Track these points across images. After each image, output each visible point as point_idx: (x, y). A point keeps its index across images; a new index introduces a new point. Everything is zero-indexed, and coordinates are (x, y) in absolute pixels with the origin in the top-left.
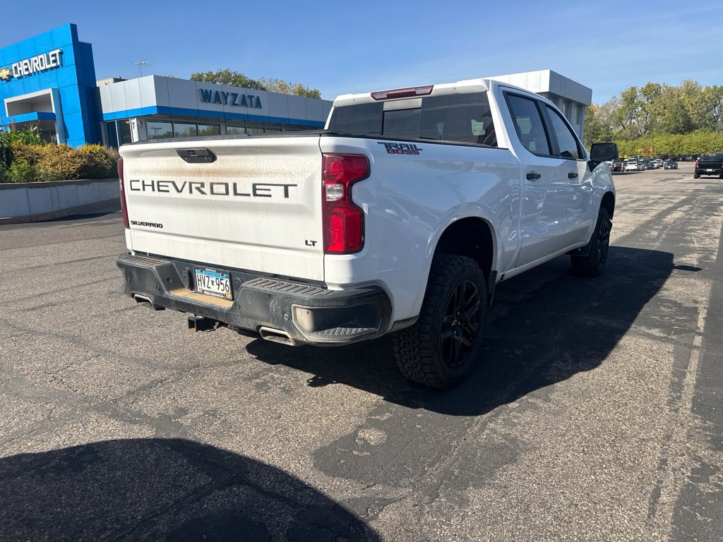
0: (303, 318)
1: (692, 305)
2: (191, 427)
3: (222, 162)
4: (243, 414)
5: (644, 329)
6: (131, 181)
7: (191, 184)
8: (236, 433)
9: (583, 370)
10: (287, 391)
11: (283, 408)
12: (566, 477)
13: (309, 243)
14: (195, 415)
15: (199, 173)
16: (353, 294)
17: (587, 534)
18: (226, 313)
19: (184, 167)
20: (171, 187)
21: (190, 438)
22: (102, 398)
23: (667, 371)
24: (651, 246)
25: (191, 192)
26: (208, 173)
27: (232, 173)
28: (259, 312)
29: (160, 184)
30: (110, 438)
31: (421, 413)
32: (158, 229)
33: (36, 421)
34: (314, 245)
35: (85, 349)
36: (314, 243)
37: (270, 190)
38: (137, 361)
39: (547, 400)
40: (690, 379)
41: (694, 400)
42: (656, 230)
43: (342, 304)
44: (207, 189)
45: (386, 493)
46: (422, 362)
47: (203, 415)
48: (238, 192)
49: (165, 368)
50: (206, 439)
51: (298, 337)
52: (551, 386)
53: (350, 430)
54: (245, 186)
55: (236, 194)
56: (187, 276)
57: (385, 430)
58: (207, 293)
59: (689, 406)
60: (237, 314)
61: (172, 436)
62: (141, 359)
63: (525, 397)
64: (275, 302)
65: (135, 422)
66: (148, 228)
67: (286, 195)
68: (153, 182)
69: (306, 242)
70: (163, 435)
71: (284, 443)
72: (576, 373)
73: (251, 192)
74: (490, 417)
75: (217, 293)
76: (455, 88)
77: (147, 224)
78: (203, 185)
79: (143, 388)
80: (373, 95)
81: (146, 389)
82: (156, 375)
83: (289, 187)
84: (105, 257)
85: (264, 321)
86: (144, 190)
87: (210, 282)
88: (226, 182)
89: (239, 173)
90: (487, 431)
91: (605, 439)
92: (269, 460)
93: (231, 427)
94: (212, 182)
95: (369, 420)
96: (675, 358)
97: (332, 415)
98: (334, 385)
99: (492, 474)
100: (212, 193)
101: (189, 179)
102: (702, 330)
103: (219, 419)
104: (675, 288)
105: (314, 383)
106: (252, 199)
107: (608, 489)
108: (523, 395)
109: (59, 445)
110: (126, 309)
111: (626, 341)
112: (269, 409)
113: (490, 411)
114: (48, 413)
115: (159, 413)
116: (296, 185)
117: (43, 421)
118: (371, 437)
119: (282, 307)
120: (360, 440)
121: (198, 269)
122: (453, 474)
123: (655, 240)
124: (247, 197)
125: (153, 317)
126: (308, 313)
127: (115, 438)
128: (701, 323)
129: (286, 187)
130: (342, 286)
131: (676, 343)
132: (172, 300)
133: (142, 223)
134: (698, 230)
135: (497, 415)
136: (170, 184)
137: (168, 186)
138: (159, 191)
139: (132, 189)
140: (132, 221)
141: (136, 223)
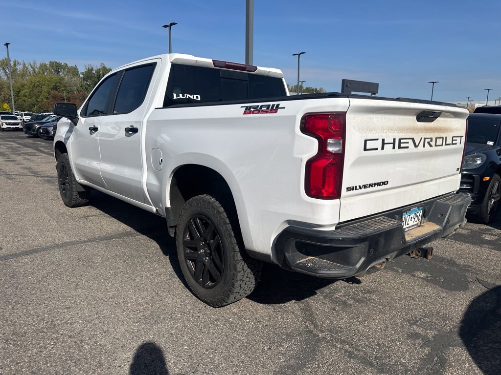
6: (366, 141)
7: (425, 139)
20: (411, 143)
25: (424, 146)
29: (402, 141)
32: (384, 187)
37: (457, 140)
44: (433, 143)
54: (449, 138)
55: (446, 144)
58: (408, 229)
66: (371, 189)
67: (461, 142)
68: (394, 140)
69: (457, 169)
73: (451, 142)
75: (413, 226)
76: (269, 72)
77: (370, 186)
78: (431, 139)
80: (214, 61)
86: (383, 148)
87: (410, 219)
88: (442, 136)
89: (445, 130)
100: (436, 145)
101: (424, 135)
106: (451, 147)
121: (405, 212)
124: (449, 146)
129: (461, 138)
133: (365, 187)
136: (410, 141)
137: (408, 143)
138: (400, 147)
139: (365, 149)
140: (347, 189)
141: (355, 188)
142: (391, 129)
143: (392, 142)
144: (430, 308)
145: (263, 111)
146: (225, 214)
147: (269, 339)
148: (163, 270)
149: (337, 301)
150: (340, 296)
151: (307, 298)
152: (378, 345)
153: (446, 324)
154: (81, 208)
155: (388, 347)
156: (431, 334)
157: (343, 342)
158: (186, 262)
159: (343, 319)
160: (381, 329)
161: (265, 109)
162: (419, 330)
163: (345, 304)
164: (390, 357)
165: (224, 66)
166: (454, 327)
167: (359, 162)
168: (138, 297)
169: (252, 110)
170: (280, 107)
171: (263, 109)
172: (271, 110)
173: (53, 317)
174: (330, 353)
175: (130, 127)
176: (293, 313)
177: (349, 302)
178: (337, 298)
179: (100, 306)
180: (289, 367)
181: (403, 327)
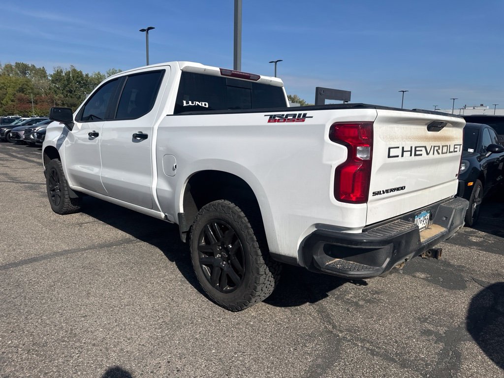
6: (389, 149)
7: (434, 147)
15: (436, 139)
20: (424, 151)
25: (433, 154)
29: (417, 149)
32: (401, 192)
37: (457, 148)
44: (440, 151)
54: (452, 146)
55: (450, 151)
68: (411, 147)
73: (453, 150)
75: (422, 228)
78: (439, 147)
86: (402, 156)
87: (420, 222)
88: (447, 144)
100: (442, 153)
101: (433, 144)
106: (453, 154)
121: (417, 215)
129: (460, 146)
133: (387, 191)
136: (423, 149)
137: (422, 151)
138: (415, 155)
139: (389, 157)
140: (373, 193)
141: (379, 193)
142: (409, 138)
143: (410, 149)
144: (436, 306)
145: (289, 119)
146: (246, 218)
147: (293, 340)
148: (173, 276)
149: (348, 302)
150: (351, 297)
151: (320, 300)
152: (396, 342)
153: (454, 321)
154: (73, 215)
155: (406, 344)
156: (442, 330)
157: (363, 341)
158: (202, 267)
159: (359, 320)
160: (395, 327)
161: (291, 117)
162: (431, 327)
163: (356, 304)
164: (409, 353)
165: (230, 74)
166: (462, 323)
167: (384, 168)
168: (154, 304)
169: (277, 118)
170: (307, 116)
171: (289, 118)
172: (297, 119)
173: (71, 326)
174: (353, 352)
175: (138, 133)
176: (310, 315)
177: (361, 303)
178: (348, 299)
179: (118, 314)
180: (318, 366)
181: (415, 325)
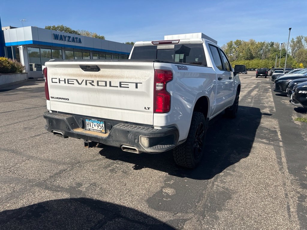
0: (144, 142)
1: (274, 129)
2: (86, 191)
3: (102, 71)
4: (109, 184)
5: (260, 140)
6: (52, 79)
7: (86, 81)
8: (108, 193)
9: (243, 158)
10: (125, 172)
11: (126, 181)
12: (253, 203)
13: (146, 108)
14: (86, 186)
15: (91, 76)
16: (167, 131)
17: (269, 227)
18: (105, 140)
19: (82, 73)
20: (75, 82)
21: (88, 197)
22: (38, 180)
23: (274, 157)
24: (250, 105)
25: (86, 84)
26: (96, 76)
27: (108, 77)
28: (122, 139)
29: (69, 80)
30: (48, 200)
31: (186, 180)
32: (67, 101)
33: (8, 193)
34: (149, 109)
35: (21, 156)
36: (149, 108)
37: (128, 85)
38: (49, 161)
39: (234, 171)
40: (284, 160)
41: (288, 168)
42: (250, 98)
43: (162, 135)
44: (95, 83)
45: (183, 216)
46: (186, 158)
47: (90, 186)
48: (112, 85)
49: (64, 164)
50: (96, 197)
51: (142, 150)
52: (233, 165)
53: (159, 189)
54: (115, 82)
55: (110, 86)
56: (81, 122)
57: (174, 188)
58: (92, 130)
59: (287, 171)
60: (111, 140)
61: (79, 197)
62: (51, 160)
63: (225, 170)
64: (131, 135)
65: (58, 191)
66: (60, 100)
67: (137, 87)
68: (65, 79)
69: (145, 108)
70: (74, 196)
71: (132, 197)
72: (241, 159)
73: (119, 86)
74: (214, 179)
75: (97, 130)
76: (189, 42)
77: (60, 98)
78: (93, 82)
79: (57, 174)
80: (152, 42)
81: (59, 174)
82: (61, 167)
83: (138, 84)
84: (16, 111)
85: (125, 143)
86: (60, 83)
87: (94, 125)
88: (106, 81)
89: (112, 77)
90: (215, 186)
91: (262, 186)
92: (127, 205)
93: (105, 191)
94: (98, 80)
95: (165, 184)
96: (275, 151)
97: (149, 183)
98: (145, 169)
99: (224, 205)
100: (98, 85)
101: (85, 79)
102: (281, 139)
103: (98, 187)
104: (265, 122)
105: (136, 168)
106: (119, 88)
107: (270, 208)
108: (224, 169)
109: (24, 205)
110: (35, 136)
111: (255, 145)
112: (120, 181)
113: (213, 177)
114: (13, 189)
115: (68, 186)
116: (142, 83)
117: (12, 193)
118: (169, 191)
119: (135, 136)
120: (164, 193)
121: (88, 119)
122: (208, 206)
123: (251, 103)
124: (116, 88)
125: (50, 140)
126: (147, 139)
127: (51, 199)
128: (280, 137)
129: (137, 84)
130: (161, 127)
131: (273, 145)
132: (75, 134)
133: (58, 98)
134: (265, 99)
135: (217, 179)
136: (75, 81)
137: (73, 81)
138: (68, 83)
139: (52, 82)
140: (51, 97)
141: (54, 98)
153: (94, 195)
156: (82, 189)
165: (158, 43)
166: (91, 197)
181: (88, 182)
